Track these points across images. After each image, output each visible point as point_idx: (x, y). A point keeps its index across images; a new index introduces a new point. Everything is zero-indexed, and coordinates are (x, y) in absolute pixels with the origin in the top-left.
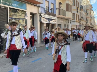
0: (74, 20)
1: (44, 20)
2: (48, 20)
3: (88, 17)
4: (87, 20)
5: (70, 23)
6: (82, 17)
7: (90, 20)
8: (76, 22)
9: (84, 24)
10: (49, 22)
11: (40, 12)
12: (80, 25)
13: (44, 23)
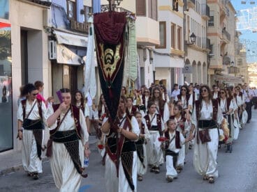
0: (164, 47)
1: (63, 54)
2: (77, 54)
3: (216, 34)
4: (210, 46)
5: (151, 59)
6: (193, 36)
7: (223, 44)
8: (172, 55)
9: (199, 63)
10: (79, 61)
11: (50, 25)
12: (186, 70)
13: (63, 65)
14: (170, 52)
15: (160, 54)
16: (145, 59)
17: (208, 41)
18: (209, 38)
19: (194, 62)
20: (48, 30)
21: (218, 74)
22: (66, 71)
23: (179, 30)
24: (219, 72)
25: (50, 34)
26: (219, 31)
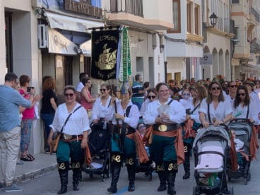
0: (178, 30)
1: (56, 42)
2: (72, 40)
3: (242, 14)
4: (234, 29)
5: (162, 47)
6: (214, 16)
7: (251, 27)
8: (189, 41)
9: (221, 50)
10: (75, 49)
11: (40, 5)
12: (205, 60)
13: (55, 55)
14: (185, 38)
15: (172, 40)
16: (154, 47)
17: (232, 22)
18: (233, 18)
19: (215, 50)
20: (37, 11)
21: (244, 65)
22: (60, 63)
23: (197, 9)
24: (244, 63)
25: (40, 17)
26: (246, 10)
